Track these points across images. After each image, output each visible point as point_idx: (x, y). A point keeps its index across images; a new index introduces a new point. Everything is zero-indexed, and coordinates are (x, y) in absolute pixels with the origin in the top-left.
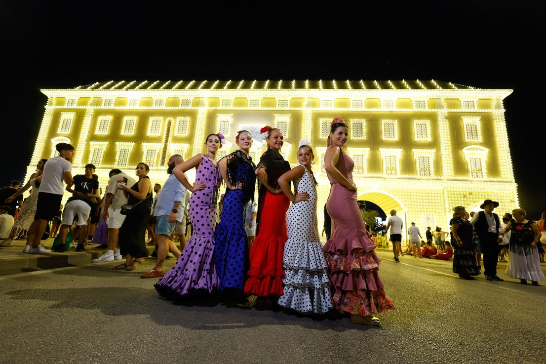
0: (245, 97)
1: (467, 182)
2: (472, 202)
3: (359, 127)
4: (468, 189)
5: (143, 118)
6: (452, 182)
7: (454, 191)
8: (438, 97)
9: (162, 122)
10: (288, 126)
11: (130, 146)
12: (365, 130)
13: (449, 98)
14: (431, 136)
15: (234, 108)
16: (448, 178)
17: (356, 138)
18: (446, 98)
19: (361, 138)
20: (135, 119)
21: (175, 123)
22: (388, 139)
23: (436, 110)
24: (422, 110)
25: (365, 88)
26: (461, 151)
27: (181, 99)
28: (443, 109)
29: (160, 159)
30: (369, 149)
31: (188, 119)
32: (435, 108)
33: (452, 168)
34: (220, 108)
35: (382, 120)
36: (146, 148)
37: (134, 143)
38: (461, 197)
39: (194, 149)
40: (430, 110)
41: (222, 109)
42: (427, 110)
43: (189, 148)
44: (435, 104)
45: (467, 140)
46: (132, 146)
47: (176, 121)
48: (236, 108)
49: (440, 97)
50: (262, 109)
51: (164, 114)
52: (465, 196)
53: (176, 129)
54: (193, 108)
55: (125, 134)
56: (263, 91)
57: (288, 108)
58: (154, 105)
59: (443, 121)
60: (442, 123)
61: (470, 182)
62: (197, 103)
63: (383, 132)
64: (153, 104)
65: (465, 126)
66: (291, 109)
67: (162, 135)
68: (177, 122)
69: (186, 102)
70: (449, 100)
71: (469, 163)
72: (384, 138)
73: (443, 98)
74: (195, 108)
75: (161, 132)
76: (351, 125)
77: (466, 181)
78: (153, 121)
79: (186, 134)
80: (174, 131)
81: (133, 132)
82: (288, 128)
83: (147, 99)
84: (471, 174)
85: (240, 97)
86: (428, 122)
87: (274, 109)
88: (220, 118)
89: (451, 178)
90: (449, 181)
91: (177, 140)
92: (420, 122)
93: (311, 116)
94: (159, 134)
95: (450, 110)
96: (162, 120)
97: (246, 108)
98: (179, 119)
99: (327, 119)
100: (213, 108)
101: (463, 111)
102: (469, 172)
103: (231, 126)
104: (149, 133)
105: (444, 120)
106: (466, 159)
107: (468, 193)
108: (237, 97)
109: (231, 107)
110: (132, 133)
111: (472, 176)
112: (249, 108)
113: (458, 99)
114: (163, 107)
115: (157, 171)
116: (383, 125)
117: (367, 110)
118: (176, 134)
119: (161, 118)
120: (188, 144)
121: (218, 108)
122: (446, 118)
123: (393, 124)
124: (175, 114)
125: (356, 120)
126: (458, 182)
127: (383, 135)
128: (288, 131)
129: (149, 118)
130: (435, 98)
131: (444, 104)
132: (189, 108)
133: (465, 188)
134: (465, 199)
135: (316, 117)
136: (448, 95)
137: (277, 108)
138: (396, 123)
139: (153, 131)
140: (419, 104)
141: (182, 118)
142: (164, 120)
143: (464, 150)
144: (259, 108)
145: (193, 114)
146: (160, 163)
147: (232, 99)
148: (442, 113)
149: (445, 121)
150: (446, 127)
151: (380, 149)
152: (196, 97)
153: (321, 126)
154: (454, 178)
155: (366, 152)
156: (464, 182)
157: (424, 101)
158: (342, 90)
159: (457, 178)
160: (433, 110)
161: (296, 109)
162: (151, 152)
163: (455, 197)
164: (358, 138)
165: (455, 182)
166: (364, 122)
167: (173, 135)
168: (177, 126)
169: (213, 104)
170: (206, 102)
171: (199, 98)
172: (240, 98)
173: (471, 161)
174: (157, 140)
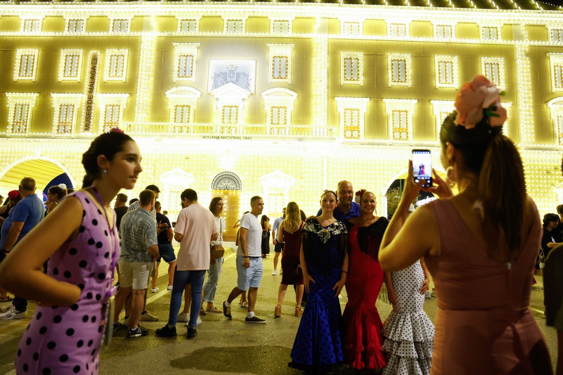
0: (218, 15)
1: (552, 151)
2: (558, 181)
3: (400, 66)
4: (554, 161)
5: (50, 51)
6: (533, 151)
7: (535, 166)
8: (516, 22)
9: (81, 58)
10: (290, 63)
11: (31, 99)
12: (410, 71)
13: (531, 23)
14: (506, 83)
15: (200, 34)
16: (527, 145)
17: (396, 84)
18: (527, 23)
19: (403, 84)
20: (36, 53)
21: (104, 60)
22: (444, 85)
23: (513, 42)
24: (493, 41)
25: (409, 4)
26: (545, 105)
27: (112, 17)
28: (523, 41)
29: (82, 120)
30: (416, 101)
31: (125, 52)
32: (511, 39)
33: (533, 131)
34: (178, 33)
35: (436, 56)
36: (58, 101)
37: (37, 95)
38: (543, 174)
39: (137, 103)
40: (505, 42)
41: (181, 34)
42: (501, 41)
43: (129, 100)
44: (512, 33)
45: (554, 90)
46: (35, 98)
47: (104, 56)
48: (205, 34)
49: (520, 22)
50: (248, 34)
51: (85, 44)
52: (548, 172)
53: (105, 68)
54: (132, 34)
55: (20, 78)
56: (248, 6)
57: (290, 34)
58: (66, 29)
59: (522, 59)
60: (521, 61)
61: (557, 152)
62: (140, 26)
63: (437, 75)
64: (65, 27)
65: (552, 68)
66: (295, 35)
67: (83, 80)
68: (108, 58)
69: (120, 24)
70: (532, 27)
71: (556, 123)
72: (438, 84)
73: (523, 24)
74: (136, 34)
75: (81, 75)
76: (390, 63)
77: (551, 149)
78: (66, 56)
79: (122, 77)
80: (102, 73)
81: (34, 74)
82: (290, 67)
83: (53, 18)
84: (558, 140)
85: (210, 14)
86: (501, 61)
87: (267, 35)
88: (179, 50)
89: (531, 146)
90: (529, 151)
91: (108, 88)
92: (490, 60)
93: (326, 47)
94: (78, 79)
95: (532, 43)
96: (81, 55)
97: (220, 34)
98: (110, 52)
99: (352, 53)
100: (166, 34)
101: (551, 44)
102: (556, 137)
103: (197, 62)
104: (61, 76)
105: (524, 58)
106: (552, 117)
107: (553, 168)
108: (206, 14)
109: (196, 33)
110: (32, 77)
111: (560, 142)
112: (225, 33)
113: (544, 26)
114: (83, 33)
115: (78, 140)
116: (437, 64)
117: (413, 39)
118: (106, 78)
119: (80, 52)
120: (128, 95)
121: (174, 34)
122: (527, 55)
123: (452, 62)
124: (102, 44)
125: (396, 55)
126: (541, 151)
127: (437, 78)
128: (289, 71)
129: (60, 51)
130: (512, 23)
131: (525, 33)
132: (126, 33)
133: (550, 161)
134: (549, 177)
135: (335, 50)
136: (531, 19)
137: (272, 34)
138: (456, 60)
139: (68, 73)
140: (490, 31)
141: (115, 51)
142: (85, 55)
143: (550, 104)
144: (243, 33)
145: (132, 44)
146: (82, 127)
147: (198, 19)
148: (522, 46)
149: (525, 60)
150: (526, 69)
151: (432, 102)
152: (137, 14)
153: (342, 64)
154: (535, 146)
155: (411, 105)
156: (549, 151)
157: (496, 28)
158: (375, 6)
159: (539, 146)
160: (509, 42)
161: (303, 35)
162: (67, 108)
163: (535, 174)
164: (400, 84)
165: (537, 151)
166: (408, 58)
167: (102, 79)
168: (107, 65)
169: (166, 27)
170: (155, 23)
171: (143, 16)
172: (211, 17)
173: (558, 120)
174: (75, 88)
